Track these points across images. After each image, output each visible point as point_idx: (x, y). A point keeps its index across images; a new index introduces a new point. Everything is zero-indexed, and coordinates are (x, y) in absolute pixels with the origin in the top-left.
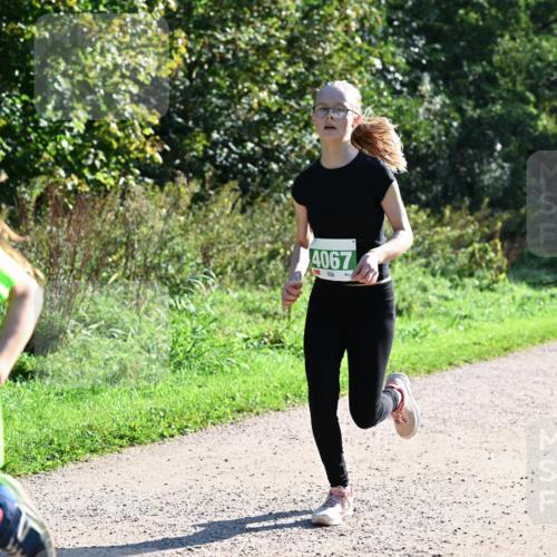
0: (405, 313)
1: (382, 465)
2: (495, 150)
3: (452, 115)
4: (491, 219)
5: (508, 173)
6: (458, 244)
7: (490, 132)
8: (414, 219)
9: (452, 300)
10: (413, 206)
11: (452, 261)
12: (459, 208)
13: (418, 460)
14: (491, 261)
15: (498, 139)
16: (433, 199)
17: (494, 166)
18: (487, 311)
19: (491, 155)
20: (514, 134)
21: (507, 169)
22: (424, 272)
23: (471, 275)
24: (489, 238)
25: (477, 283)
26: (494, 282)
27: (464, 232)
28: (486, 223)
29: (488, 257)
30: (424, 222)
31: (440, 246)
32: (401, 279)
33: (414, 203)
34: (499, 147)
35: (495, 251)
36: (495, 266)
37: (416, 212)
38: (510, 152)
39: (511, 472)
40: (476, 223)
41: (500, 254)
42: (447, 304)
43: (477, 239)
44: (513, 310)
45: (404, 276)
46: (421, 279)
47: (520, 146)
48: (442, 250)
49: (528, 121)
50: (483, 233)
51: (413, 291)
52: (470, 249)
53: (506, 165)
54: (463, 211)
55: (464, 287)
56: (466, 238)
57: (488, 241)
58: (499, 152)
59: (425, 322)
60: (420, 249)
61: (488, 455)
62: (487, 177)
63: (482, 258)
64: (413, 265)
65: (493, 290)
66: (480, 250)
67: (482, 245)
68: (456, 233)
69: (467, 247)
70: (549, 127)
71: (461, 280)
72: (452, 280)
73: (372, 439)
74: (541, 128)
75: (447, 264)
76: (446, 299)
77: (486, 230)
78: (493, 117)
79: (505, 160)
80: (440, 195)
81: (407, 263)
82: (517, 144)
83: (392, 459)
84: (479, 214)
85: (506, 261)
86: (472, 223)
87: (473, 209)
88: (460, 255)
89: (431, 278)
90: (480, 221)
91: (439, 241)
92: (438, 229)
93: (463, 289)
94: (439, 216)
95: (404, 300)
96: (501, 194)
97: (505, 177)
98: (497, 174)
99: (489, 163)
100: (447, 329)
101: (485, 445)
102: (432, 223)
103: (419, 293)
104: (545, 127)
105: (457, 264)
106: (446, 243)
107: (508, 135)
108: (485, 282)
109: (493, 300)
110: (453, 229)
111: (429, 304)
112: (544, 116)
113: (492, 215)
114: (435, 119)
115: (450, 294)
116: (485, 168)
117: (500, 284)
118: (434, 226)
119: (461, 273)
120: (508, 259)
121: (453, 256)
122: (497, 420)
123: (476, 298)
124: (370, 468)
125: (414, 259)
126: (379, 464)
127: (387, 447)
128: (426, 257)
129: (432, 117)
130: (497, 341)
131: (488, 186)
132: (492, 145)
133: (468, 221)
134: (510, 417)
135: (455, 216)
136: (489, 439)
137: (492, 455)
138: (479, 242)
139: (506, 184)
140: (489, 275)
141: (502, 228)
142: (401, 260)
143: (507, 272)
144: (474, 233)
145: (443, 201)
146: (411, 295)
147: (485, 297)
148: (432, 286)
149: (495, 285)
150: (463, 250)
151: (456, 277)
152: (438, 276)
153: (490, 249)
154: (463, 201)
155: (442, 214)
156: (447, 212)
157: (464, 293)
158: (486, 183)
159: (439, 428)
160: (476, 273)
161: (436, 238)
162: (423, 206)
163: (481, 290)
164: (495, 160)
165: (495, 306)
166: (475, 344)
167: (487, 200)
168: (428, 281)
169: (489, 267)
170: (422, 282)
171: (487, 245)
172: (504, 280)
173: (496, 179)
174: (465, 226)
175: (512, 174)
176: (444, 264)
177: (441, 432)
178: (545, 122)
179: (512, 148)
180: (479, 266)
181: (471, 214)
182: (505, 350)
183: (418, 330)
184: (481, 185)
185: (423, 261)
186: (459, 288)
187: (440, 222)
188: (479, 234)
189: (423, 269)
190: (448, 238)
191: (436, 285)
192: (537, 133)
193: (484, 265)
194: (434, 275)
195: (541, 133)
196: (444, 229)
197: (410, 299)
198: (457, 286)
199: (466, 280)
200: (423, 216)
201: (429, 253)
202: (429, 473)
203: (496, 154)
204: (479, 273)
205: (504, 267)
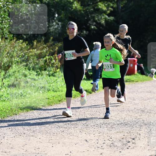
0: (17, 86)
1: (8, 151)
2: (55, 17)
3: (37, 2)
4: (53, 46)
5: (61, 26)
6: (40, 56)
7: (53, 9)
8: (21, 46)
9: (37, 80)
10: (20, 40)
11: (37, 64)
12: (40, 41)
13: (22, 148)
14: (53, 64)
15: (56, 12)
16: (29, 37)
17: (54, 23)
18: (52, 85)
19: (53, 19)
20: (63, 10)
21: (60, 25)
22: (25, 69)
23: (45, 70)
24: (52, 54)
25: (48, 73)
26: (55, 73)
27: (42, 51)
28: (51, 47)
29: (52, 62)
30: (25, 47)
31: (32, 58)
32: (15, 71)
33: (21, 39)
34: (57, 15)
35: (55, 60)
36: (55, 66)
37: (22, 43)
38: (61, 17)
39: (61, 152)
40: (47, 48)
41: (57, 60)
42: (35, 82)
43: (48, 54)
44: (63, 84)
45: (17, 70)
46: (24, 71)
47: (65, 15)
48: (33, 59)
49: (69, 5)
50: (50, 52)
51: (20, 76)
52: (45, 59)
53: (59, 23)
54: (42, 42)
55: (42, 75)
56: (43, 54)
57: (52, 56)
58: (56, 18)
59: (26, 90)
60: (23, 58)
61: (52, 145)
62: (52, 28)
63: (50, 62)
64: (21, 66)
65: (54, 76)
66: (49, 59)
67: (50, 57)
68: (39, 52)
69: (43, 58)
70: (77, 7)
71: (41, 72)
72: (37, 72)
73: (3, 140)
74: (74, 8)
75: (35, 65)
76: (35, 80)
77: (52, 51)
78: (54, 3)
79: (59, 21)
80: (32, 36)
81: (18, 65)
82: (64, 14)
83: (12, 148)
84: (48, 44)
85: (60, 63)
86: (46, 47)
87: (46, 42)
88: (41, 61)
89: (28, 71)
90: (49, 47)
91: (32, 55)
92: (31, 50)
93: (42, 76)
94: (31, 45)
95: (17, 80)
96: (57, 35)
97: (59, 28)
98: (56, 27)
99: (53, 22)
100: (35, 92)
101: (51, 141)
102: (29, 47)
103: (23, 77)
104: (76, 7)
105: (39, 65)
106: (35, 56)
107: (60, 10)
108: (51, 73)
109: (54, 80)
110: (37, 50)
111: (27, 82)
112: (75, 2)
113: (54, 44)
114: (29, 3)
115: (36, 78)
116: (51, 24)
117: (57, 73)
118: (29, 49)
119: (41, 69)
120: (61, 63)
121: (38, 61)
122: (56, 131)
123: (47, 79)
124: (2, 152)
125: (21, 63)
126: (6, 150)
127: (10, 143)
128: (26, 62)
129: (28, 3)
130: (56, 98)
131: (52, 32)
132: (54, 14)
133: (44, 47)
134: (61, 129)
135: (38, 45)
136: (52, 139)
137: (54, 145)
138: (48, 56)
139: (60, 31)
140: (53, 69)
141: (58, 50)
142: (15, 63)
143: (60, 69)
144: (46, 52)
145: (33, 38)
146: (20, 78)
147: (51, 79)
148: (29, 74)
149: (55, 74)
150: (42, 59)
151: (39, 70)
152: (31, 70)
153: (53, 59)
154: (42, 38)
155: (33, 44)
156: (35, 43)
157: (42, 77)
158: (51, 31)
159: (31, 134)
160: (47, 69)
161: (30, 54)
162: (25, 40)
163: (49, 76)
164: (55, 21)
165: (55, 83)
166: (47, 99)
167: (52, 38)
168: (27, 72)
169: (52, 66)
170: (24, 73)
171: (52, 57)
172: (59, 71)
173: (56, 29)
174: (42, 49)
175: (62, 27)
176: (34, 65)
177: (32, 136)
178: (76, 5)
179: (62, 16)
180: (48, 65)
181: (45, 44)
182: (59, 101)
183: (23, 93)
184: (49, 31)
185: (25, 64)
186: (40, 75)
187: (32, 47)
188: (49, 52)
189: (25, 67)
190: (35, 54)
191: (30, 74)
192: (73, 10)
193: (50, 65)
194: (29, 70)
195: (74, 10)
196: (34, 50)
197: (19, 80)
198: (39, 74)
199: (43, 72)
200: (25, 45)
201: (27, 60)
202: (27, 153)
203: (55, 18)
204: (48, 69)
205: (59, 66)
